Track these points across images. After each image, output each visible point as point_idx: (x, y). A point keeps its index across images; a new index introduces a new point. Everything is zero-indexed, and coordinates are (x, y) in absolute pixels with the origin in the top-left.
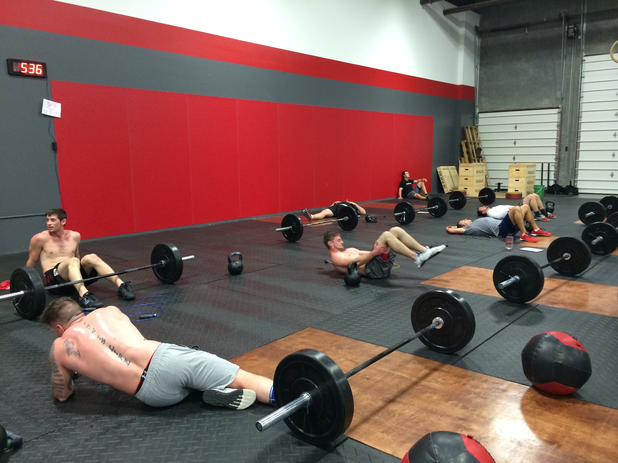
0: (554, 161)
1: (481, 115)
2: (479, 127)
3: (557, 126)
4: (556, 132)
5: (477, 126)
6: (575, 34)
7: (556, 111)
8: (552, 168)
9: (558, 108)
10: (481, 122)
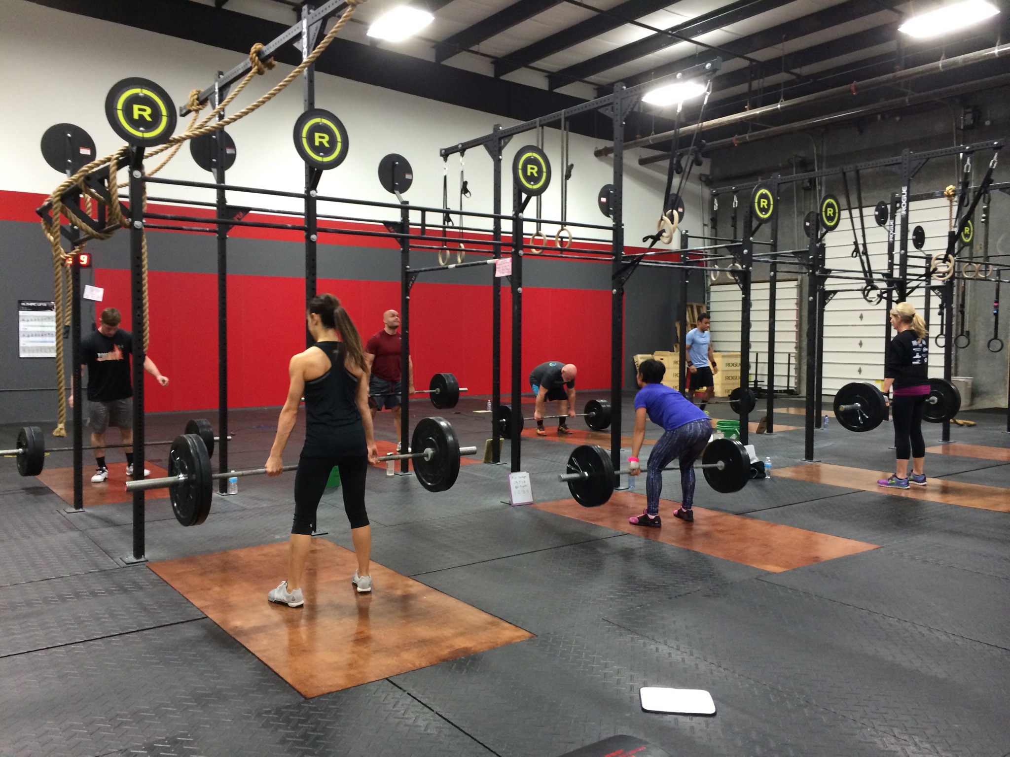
0: (794, 351)
1: (713, 288)
2: (711, 303)
3: (796, 304)
4: (795, 311)
5: (709, 303)
6: (810, 184)
7: (795, 283)
8: (793, 361)
9: (796, 280)
10: (714, 297)
